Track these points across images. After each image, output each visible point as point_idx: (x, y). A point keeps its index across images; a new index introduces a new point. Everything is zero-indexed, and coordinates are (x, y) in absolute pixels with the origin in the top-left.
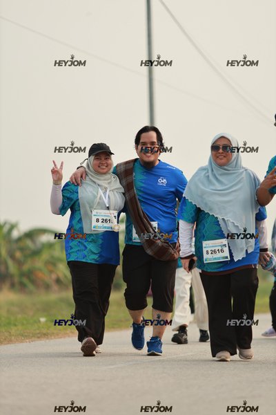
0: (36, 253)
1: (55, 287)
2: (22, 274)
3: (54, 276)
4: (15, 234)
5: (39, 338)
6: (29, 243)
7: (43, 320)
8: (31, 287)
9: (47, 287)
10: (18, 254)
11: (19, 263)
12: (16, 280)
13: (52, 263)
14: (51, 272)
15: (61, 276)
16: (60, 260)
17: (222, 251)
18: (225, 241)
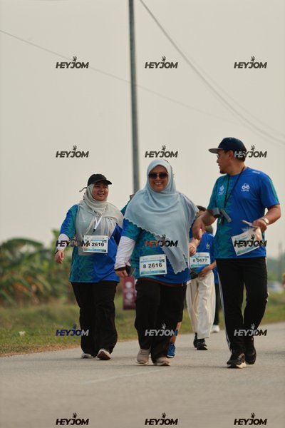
0: (16, 264)
1: (36, 301)
2: (1, 287)
3: (34, 288)
5: (18, 352)
6: (7, 253)
7: (22, 333)
8: (10, 300)
9: (27, 299)
13: (32, 274)
14: (31, 284)
15: (41, 289)
16: (40, 271)
17: (160, 265)
18: (163, 257)
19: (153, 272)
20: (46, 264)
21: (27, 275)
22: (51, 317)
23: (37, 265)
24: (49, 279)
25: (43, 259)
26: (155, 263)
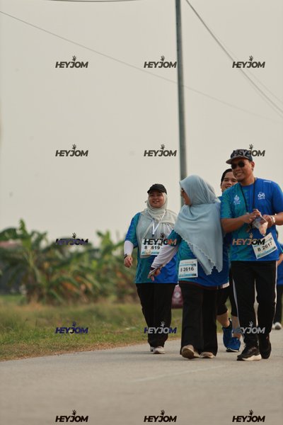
0: (65, 264)
1: (85, 299)
2: (51, 286)
3: (83, 287)
4: (43, 244)
5: (68, 350)
6: (57, 253)
8: (60, 299)
9: (76, 298)
10: (46, 265)
11: (48, 274)
12: (45, 291)
13: (82, 274)
14: (81, 283)
15: (90, 287)
16: (89, 270)
17: (192, 269)
18: (195, 261)
19: (186, 275)
20: (95, 264)
21: (77, 274)
22: (100, 317)
23: (85, 264)
24: (98, 278)
25: (92, 258)
26: (188, 267)
